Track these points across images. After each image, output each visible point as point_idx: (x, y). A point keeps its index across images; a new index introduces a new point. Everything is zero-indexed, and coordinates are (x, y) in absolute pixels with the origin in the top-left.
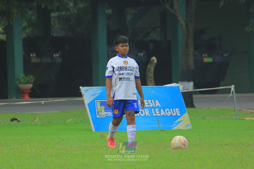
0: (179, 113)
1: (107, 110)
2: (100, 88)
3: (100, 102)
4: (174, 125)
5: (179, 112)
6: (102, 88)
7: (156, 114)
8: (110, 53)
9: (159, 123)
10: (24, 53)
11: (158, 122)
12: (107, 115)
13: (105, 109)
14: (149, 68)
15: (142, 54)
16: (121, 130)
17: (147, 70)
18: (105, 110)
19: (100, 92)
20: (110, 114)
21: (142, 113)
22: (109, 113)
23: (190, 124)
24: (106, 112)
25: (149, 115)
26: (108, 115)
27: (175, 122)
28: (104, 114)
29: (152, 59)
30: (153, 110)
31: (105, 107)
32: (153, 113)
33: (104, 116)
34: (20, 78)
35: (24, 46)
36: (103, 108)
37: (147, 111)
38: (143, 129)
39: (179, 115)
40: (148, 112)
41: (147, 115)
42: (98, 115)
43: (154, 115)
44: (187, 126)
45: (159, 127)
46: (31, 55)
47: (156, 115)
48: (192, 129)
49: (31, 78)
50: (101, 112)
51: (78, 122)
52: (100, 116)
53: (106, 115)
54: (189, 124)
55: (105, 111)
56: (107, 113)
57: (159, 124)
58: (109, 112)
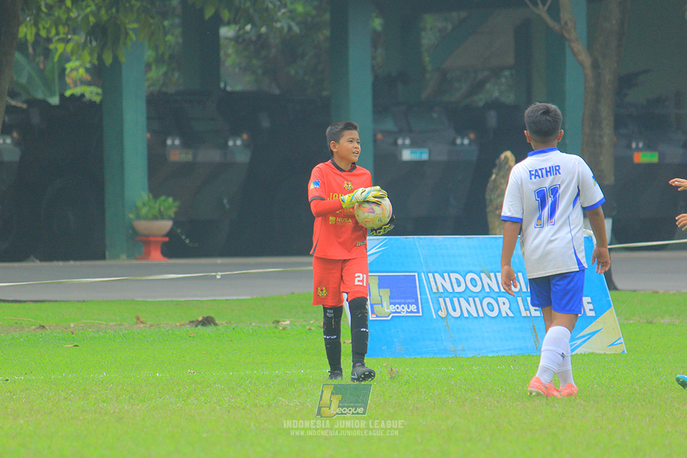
0: (590, 310)
1: (397, 301)
2: (378, 239)
3: (377, 277)
4: (579, 342)
5: (591, 306)
6: (385, 239)
7: (528, 312)
8: (380, 136)
9: (536, 336)
10: (148, 135)
11: (534, 334)
12: (396, 312)
13: (391, 298)
14: (495, 180)
15: (466, 141)
16: (435, 354)
17: (490, 185)
18: (391, 301)
19: (379, 252)
20: (404, 310)
21: (491, 307)
22: (403, 308)
23: (622, 340)
24: (395, 304)
25: (511, 314)
26: (400, 313)
27: (581, 335)
28: (389, 311)
29: (503, 156)
30: (519, 299)
31: (391, 292)
32: (522, 308)
33: (388, 317)
34: (139, 203)
35: (149, 118)
36: (386, 293)
37: (504, 304)
38: (493, 352)
39: (592, 314)
40: (507, 305)
41: (504, 315)
42: (373, 312)
43: (524, 314)
44: (612, 345)
45: (537, 348)
46: (169, 142)
47: (529, 315)
48: (626, 352)
49: (169, 204)
50: (382, 304)
51: (312, 328)
52: (377, 316)
53: (394, 313)
54: (620, 338)
55: (391, 304)
56: (398, 308)
57: (537, 340)
58: (403, 305)
